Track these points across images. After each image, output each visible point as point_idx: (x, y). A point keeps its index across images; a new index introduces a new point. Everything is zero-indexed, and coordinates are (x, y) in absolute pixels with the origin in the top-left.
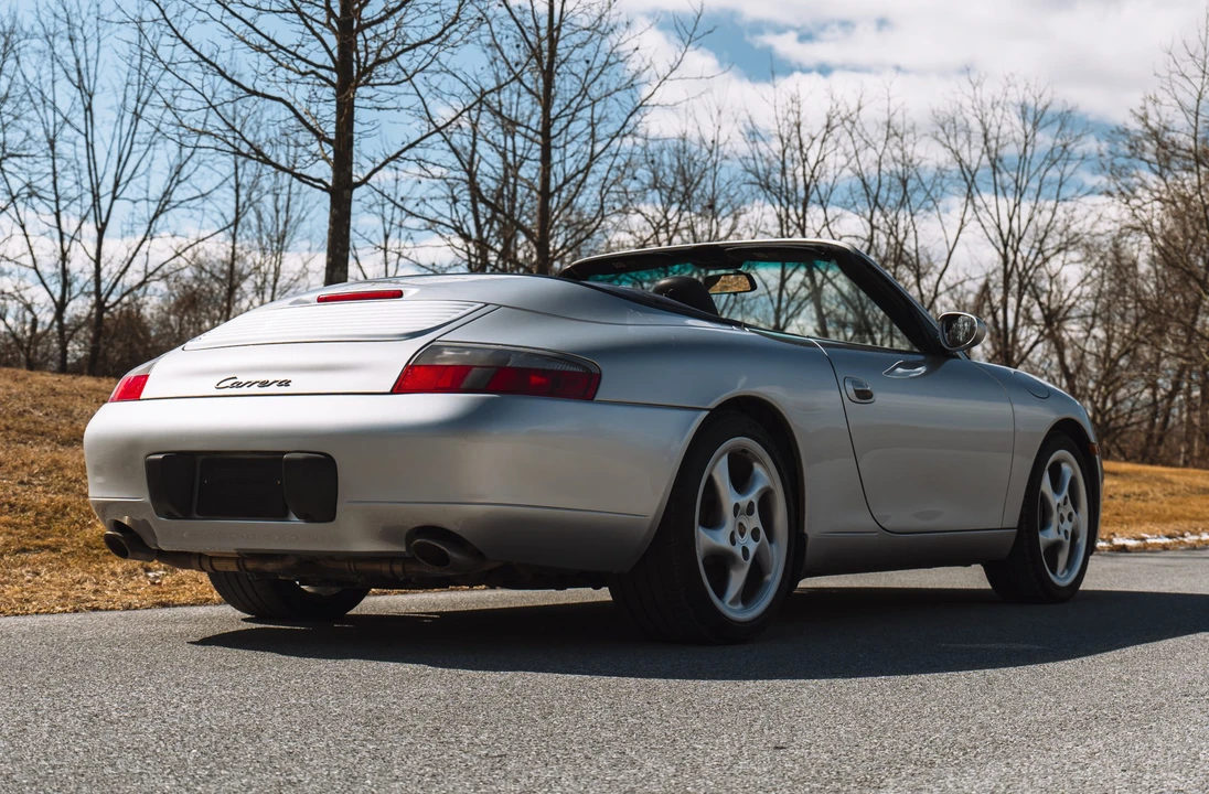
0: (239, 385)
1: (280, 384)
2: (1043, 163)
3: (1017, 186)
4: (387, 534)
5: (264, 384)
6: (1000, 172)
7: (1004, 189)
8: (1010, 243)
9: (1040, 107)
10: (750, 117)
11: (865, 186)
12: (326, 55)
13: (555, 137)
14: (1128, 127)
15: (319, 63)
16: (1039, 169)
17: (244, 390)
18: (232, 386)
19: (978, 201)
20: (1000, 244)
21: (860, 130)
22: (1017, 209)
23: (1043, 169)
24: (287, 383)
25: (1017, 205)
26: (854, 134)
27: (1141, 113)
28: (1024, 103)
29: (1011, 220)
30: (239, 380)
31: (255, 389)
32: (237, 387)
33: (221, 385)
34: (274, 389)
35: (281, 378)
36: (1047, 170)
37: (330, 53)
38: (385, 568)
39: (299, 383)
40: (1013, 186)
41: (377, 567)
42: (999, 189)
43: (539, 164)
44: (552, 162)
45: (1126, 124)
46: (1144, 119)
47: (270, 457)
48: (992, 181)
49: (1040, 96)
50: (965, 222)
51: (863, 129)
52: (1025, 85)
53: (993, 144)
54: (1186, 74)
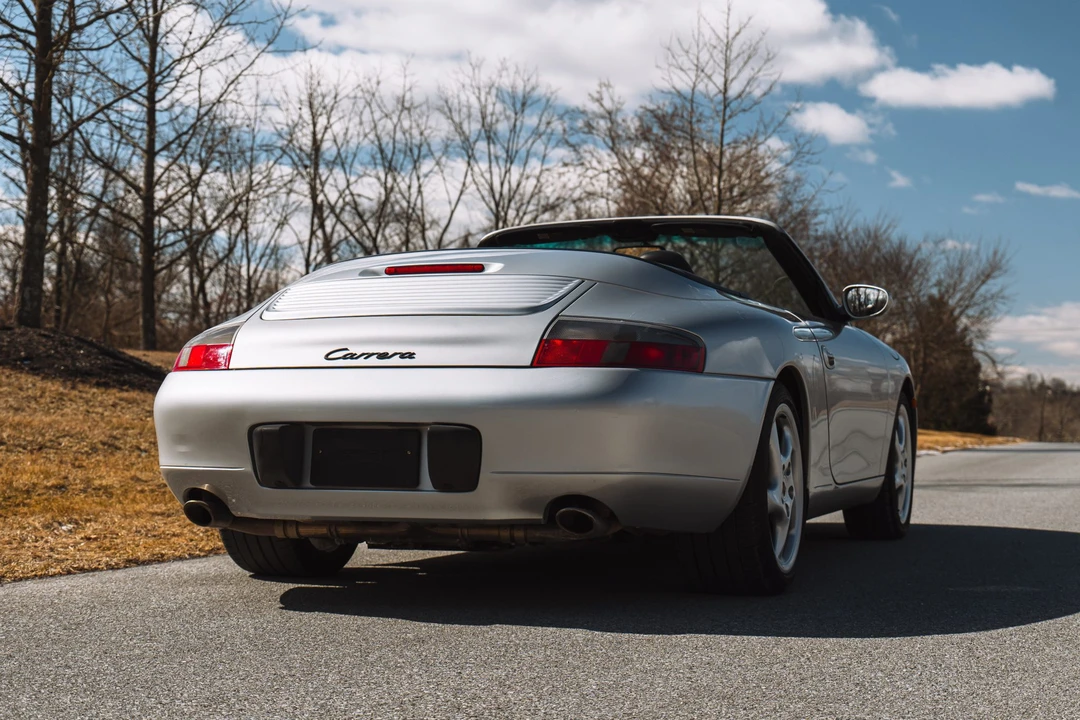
0: (352, 356)
1: (403, 356)
2: (530, 137)
3: (508, 156)
4: (527, 504)
5: (383, 356)
6: (494, 143)
7: (497, 158)
8: (501, 204)
9: (528, 89)
10: (284, 87)
11: (382, 151)
12: (27, 19)
13: (160, 101)
14: (587, 109)
15: (20, 26)
16: (526, 142)
17: (361, 362)
18: (344, 357)
19: (476, 169)
20: (493, 205)
21: (379, 101)
22: (508, 175)
23: (530, 142)
24: (411, 356)
25: (508, 171)
26: (374, 105)
27: (596, 95)
28: (514, 84)
29: (502, 184)
30: (352, 350)
31: (373, 361)
32: (352, 358)
33: (330, 357)
34: (396, 361)
35: (404, 350)
36: (533, 143)
37: (31, 17)
38: (505, 534)
39: (423, 355)
40: (504, 156)
41: (495, 532)
42: (493, 158)
43: (145, 126)
44: (157, 124)
45: (584, 106)
46: (599, 100)
47: (395, 428)
48: (486, 150)
49: (528, 80)
50: (467, 184)
51: (382, 101)
52: (515, 69)
53: (489, 119)
54: (683, 67)
